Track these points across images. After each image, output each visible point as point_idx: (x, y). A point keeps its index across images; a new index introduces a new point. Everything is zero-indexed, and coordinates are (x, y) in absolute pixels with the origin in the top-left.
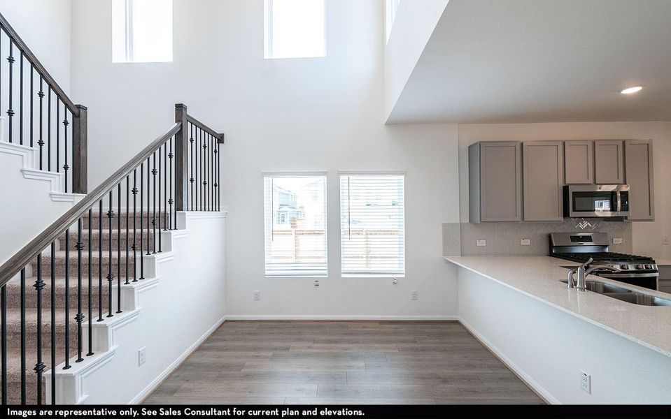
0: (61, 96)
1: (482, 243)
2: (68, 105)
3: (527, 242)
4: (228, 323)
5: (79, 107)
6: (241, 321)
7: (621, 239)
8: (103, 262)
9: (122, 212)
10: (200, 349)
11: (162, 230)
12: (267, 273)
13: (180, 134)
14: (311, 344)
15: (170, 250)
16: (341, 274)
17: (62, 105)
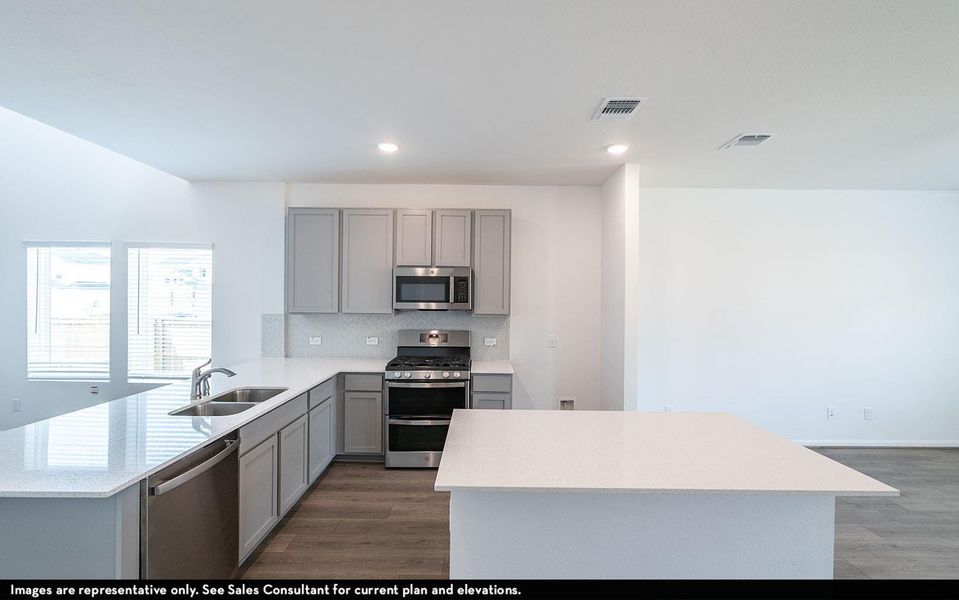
1: (316, 341)
3: (375, 340)
7: (495, 340)
12: (30, 375)
16: (127, 378)
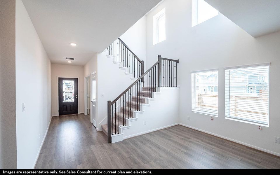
0: (138, 60)
2: (140, 61)
4: (179, 126)
5: (142, 61)
6: (185, 127)
8: (143, 99)
9: (148, 87)
10: (165, 129)
11: (152, 92)
12: (192, 110)
13: (159, 64)
14: (200, 141)
15: (154, 98)
16: (225, 117)
17: (138, 61)
